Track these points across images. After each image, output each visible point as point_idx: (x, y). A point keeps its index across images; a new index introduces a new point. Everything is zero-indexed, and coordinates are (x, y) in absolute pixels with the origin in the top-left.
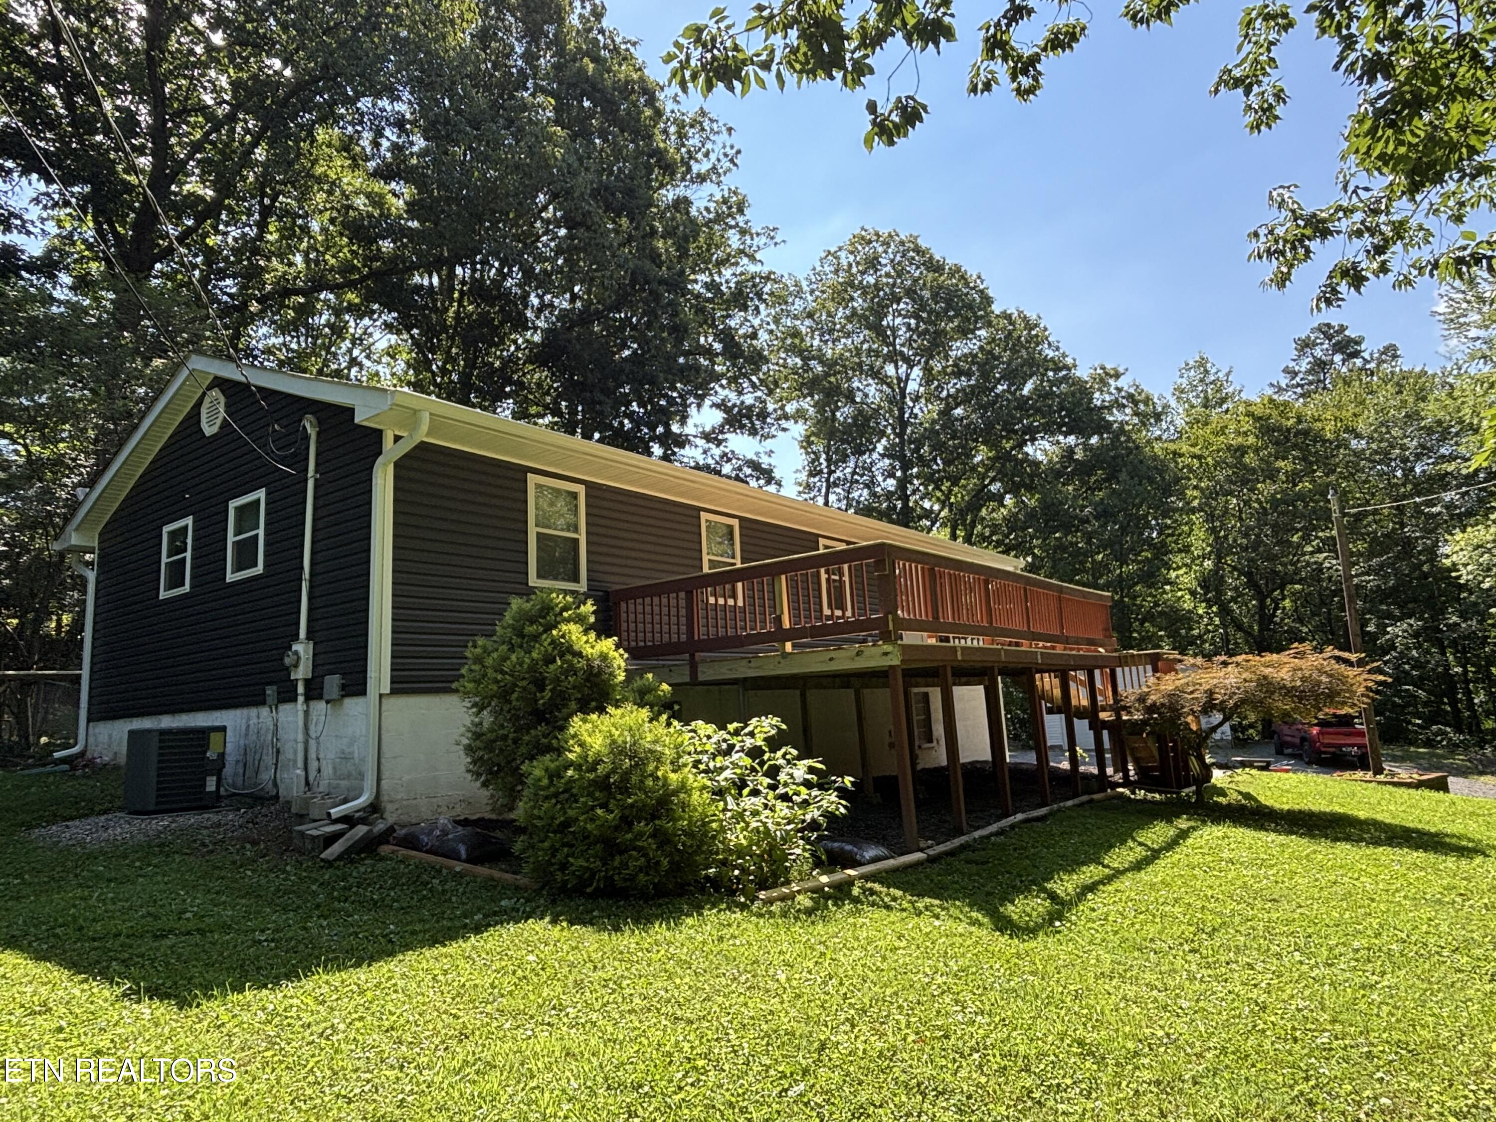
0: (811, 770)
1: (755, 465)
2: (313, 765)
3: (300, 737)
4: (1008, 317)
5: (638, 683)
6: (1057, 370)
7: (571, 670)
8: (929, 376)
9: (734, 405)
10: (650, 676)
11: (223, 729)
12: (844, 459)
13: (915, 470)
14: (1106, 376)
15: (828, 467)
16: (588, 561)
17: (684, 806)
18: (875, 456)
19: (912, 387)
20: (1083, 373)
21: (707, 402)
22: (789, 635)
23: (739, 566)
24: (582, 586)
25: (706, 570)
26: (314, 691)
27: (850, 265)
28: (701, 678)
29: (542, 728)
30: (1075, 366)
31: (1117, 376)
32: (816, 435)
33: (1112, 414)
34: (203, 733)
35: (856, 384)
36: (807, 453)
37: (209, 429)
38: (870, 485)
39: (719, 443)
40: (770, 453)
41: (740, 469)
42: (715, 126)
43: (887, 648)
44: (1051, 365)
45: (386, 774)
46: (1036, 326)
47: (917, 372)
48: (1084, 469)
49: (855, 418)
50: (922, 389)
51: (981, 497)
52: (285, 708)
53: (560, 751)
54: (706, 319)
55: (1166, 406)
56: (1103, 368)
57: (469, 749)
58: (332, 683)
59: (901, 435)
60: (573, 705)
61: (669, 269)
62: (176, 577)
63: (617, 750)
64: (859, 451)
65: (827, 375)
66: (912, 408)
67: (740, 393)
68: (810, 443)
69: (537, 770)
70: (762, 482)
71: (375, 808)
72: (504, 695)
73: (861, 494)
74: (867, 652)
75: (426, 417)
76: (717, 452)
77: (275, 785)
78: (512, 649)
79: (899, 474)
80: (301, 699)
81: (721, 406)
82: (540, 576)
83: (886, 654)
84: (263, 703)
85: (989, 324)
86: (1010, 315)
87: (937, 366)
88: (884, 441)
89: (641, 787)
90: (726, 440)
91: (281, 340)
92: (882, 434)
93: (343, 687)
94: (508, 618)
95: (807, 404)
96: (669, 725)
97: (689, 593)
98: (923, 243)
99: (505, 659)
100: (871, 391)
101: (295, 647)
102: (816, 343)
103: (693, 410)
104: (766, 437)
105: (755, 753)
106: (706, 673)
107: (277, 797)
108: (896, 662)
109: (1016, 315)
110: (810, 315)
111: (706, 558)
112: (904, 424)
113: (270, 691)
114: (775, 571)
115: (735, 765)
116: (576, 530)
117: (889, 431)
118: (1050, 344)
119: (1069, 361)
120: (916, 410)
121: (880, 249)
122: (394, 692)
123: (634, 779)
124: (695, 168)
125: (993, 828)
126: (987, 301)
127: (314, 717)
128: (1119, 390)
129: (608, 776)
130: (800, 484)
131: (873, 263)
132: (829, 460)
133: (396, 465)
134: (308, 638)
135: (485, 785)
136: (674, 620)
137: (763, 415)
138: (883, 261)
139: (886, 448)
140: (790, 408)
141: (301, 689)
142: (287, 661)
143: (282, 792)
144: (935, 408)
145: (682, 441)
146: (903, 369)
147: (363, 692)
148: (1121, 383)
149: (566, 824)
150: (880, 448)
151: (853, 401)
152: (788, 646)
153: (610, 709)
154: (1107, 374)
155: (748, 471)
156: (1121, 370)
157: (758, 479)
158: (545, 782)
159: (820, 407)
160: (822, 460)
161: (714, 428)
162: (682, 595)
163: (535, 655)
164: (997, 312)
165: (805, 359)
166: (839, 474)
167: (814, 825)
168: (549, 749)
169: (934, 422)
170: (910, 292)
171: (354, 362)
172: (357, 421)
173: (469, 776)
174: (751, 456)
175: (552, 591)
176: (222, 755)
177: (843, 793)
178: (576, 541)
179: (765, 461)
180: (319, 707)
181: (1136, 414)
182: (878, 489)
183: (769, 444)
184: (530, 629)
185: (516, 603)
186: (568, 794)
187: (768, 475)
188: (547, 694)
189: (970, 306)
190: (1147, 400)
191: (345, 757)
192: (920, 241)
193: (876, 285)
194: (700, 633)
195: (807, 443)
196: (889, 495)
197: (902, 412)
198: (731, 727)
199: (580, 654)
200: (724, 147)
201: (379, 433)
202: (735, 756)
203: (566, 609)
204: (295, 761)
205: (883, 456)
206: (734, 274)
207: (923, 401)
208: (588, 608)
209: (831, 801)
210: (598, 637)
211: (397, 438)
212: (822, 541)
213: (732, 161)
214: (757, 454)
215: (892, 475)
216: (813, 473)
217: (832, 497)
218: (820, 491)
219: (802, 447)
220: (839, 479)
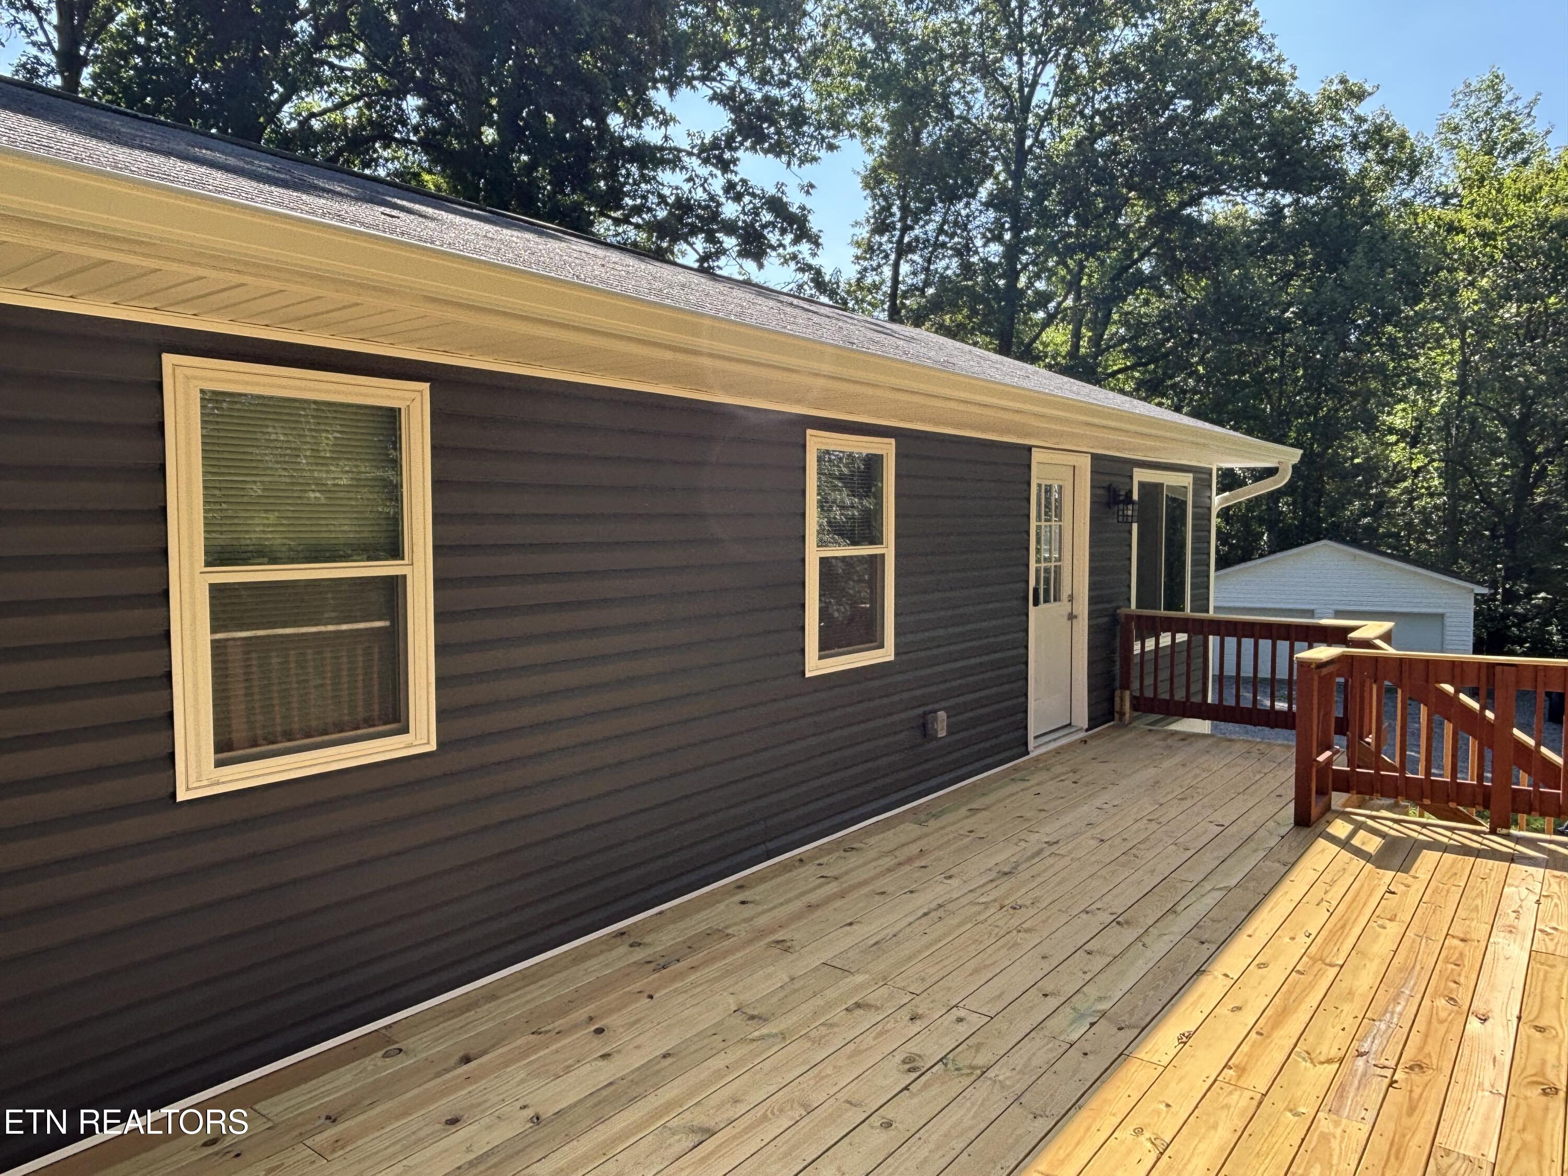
1: (776, 205)
6: (1264, 83)
8: (1068, 79)
12: (928, 208)
13: (1032, 232)
14: (1344, 96)
15: (903, 219)
18: (975, 205)
20: (1306, 89)
30: (1294, 78)
31: (1361, 96)
32: (889, 168)
33: (1346, 158)
36: (875, 197)
38: (963, 252)
39: (725, 166)
40: (809, 188)
41: (756, 212)
44: (1257, 75)
49: (949, 144)
50: (1056, 101)
55: (1427, 151)
56: (1342, 82)
59: (1016, 174)
64: (951, 197)
65: (911, 67)
66: (1038, 131)
68: (880, 182)
70: (789, 238)
73: (947, 265)
76: (718, 181)
79: (1007, 236)
81: (729, 100)
88: (989, 184)
90: (734, 161)
92: (988, 171)
95: (878, 113)
100: (979, 99)
104: (806, 159)
112: (1023, 157)
117: (999, 167)
118: (1259, 40)
119: (1284, 69)
120: (1045, 134)
130: (858, 244)
132: (904, 208)
139: (991, 195)
144: (1075, 132)
146: (1030, 65)
150: (983, 194)
151: (950, 116)
154: (1347, 92)
155: (766, 217)
156: (1369, 87)
157: (782, 231)
159: (897, 121)
160: (895, 209)
161: (717, 140)
166: (917, 231)
169: (1069, 155)
174: (771, 189)
179: (795, 200)
181: (1382, 160)
182: (975, 259)
187: (798, 225)
190: (1401, 140)
195: (873, 180)
196: (989, 267)
197: (1021, 134)
205: (988, 205)
207: (1056, 120)
214: (780, 186)
215: (998, 238)
216: (881, 227)
217: (905, 268)
218: (887, 257)
219: (867, 186)
220: (917, 239)
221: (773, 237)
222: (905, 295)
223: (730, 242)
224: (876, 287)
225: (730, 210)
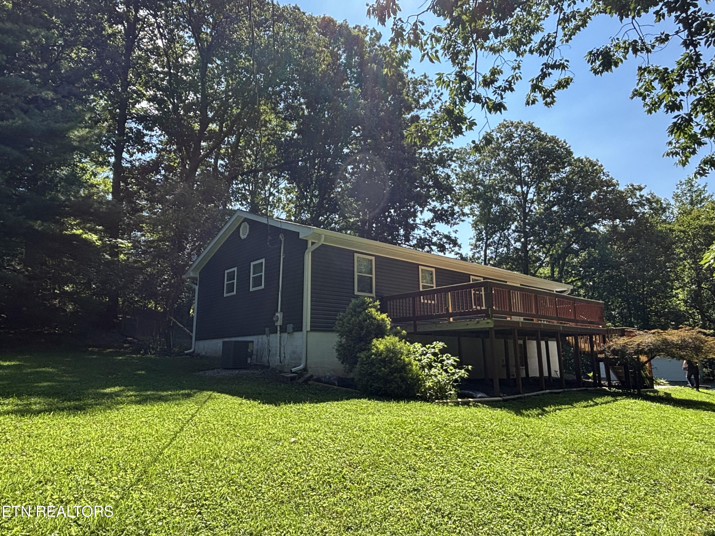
0: (455, 361)
1: (448, 237)
2: (283, 355)
3: (278, 346)
4: (581, 161)
5: (394, 330)
6: (608, 186)
7: (372, 324)
8: (538, 191)
9: (439, 210)
10: (399, 328)
11: (252, 342)
12: (494, 232)
13: (532, 238)
14: (633, 190)
15: (486, 236)
16: (376, 285)
17: (411, 370)
18: (510, 231)
19: (530, 196)
20: (621, 188)
21: (426, 209)
22: (451, 315)
23: (435, 288)
24: (374, 295)
25: (421, 289)
26: (283, 330)
27: (498, 139)
28: (418, 330)
29: (363, 343)
30: (618, 184)
31: (640, 189)
32: (480, 221)
33: (638, 209)
34: (247, 343)
35: (501, 196)
36: (476, 230)
37: (243, 236)
38: (508, 246)
39: (431, 227)
40: (456, 232)
41: (441, 239)
42: (431, 83)
43: (489, 321)
44: (605, 184)
45: (308, 358)
46: (596, 165)
47: (532, 190)
48: (623, 237)
49: (500, 212)
50: (535, 198)
51: (568, 250)
52: (272, 336)
53: (370, 350)
54: (426, 170)
55: (668, 204)
56: (632, 185)
57: (337, 350)
58: (290, 327)
59: (524, 221)
60: (373, 336)
61: (408, 153)
62: (230, 288)
63: (388, 350)
64: (502, 229)
65: (485, 192)
66: (530, 208)
67: (442, 204)
68: (477, 225)
69: (362, 355)
70: (451, 245)
71: (305, 369)
72: (350, 331)
73: (503, 250)
74: (481, 322)
75: (323, 236)
76: (430, 231)
77: (268, 362)
78: (352, 316)
79: (523, 240)
80: (278, 332)
81: (433, 210)
82: (358, 291)
83: (488, 323)
84: (264, 334)
85: (570, 164)
86: (582, 160)
87: (544, 185)
88: (516, 223)
89: (396, 362)
90: (434, 226)
91: (242, 185)
92: (515, 220)
93: (294, 328)
94: (351, 305)
96: (405, 343)
97: (414, 298)
98: (536, 126)
99: (350, 319)
100: (509, 199)
101: (277, 314)
102: (481, 176)
103: (419, 214)
104: (455, 224)
105: (434, 354)
106: (420, 329)
107: (269, 367)
108: (492, 326)
109: (585, 160)
110: (478, 163)
111: (421, 284)
112: (525, 215)
113: (267, 329)
114: (446, 291)
115: (428, 358)
116: (371, 273)
117: (518, 218)
118: (604, 173)
119: (614, 181)
120: (532, 208)
121: (514, 130)
122: (311, 330)
123: (394, 360)
124: (421, 102)
125: (535, 393)
126: (570, 153)
127: (283, 339)
128: (642, 196)
129: (385, 358)
130: (472, 245)
131: (510, 137)
132: (487, 233)
133: (312, 252)
134: (281, 311)
135: (342, 363)
136: (408, 308)
137: (453, 214)
138: (515, 135)
139: (516, 227)
140: (467, 210)
141: (279, 329)
142: (274, 319)
143: (271, 365)
144: (542, 207)
145: (414, 227)
146: (525, 188)
147: (301, 330)
148: (642, 193)
149: (371, 374)
150: (513, 227)
151: (500, 204)
152: (451, 319)
153: (386, 337)
154: (635, 189)
155: (445, 240)
156: (643, 186)
157: (450, 244)
158: (365, 359)
159: (482, 207)
160: (483, 233)
161: (429, 221)
162: (411, 299)
163: (360, 318)
164: (576, 158)
165: (475, 185)
166: (492, 240)
167: (456, 381)
168: (364, 350)
169: (541, 214)
170: (528, 150)
171: (271, 194)
172: (300, 237)
173: (337, 359)
174: (446, 233)
175: (365, 297)
176: (252, 351)
177: (467, 370)
178: (371, 278)
179: (453, 235)
180: (285, 335)
181: (651, 209)
182: (512, 248)
183: (455, 227)
184: (358, 310)
185: (353, 301)
186: (372, 363)
187: (455, 243)
188: (364, 332)
189: (560, 157)
190: (658, 201)
191: (294, 352)
192: (534, 125)
193: (511, 148)
194: (418, 313)
195: (475, 225)
196: (517, 250)
197: (525, 209)
198: (427, 346)
199: (375, 319)
200: (435, 92)
201: (307, 241)
202: (428, 355)
203: (370, 303)
204: (276, 354)
205: (514, 231)
206: (439, 149)
207: (536, 203)
208: (378, 303)
209: (462, 373)
210: (381, 313)
211: (313, 243)
212: (472, 277)
213: (438, 98)
214: (449, 232)
215: (519, 241)
216: (479, 239)
217: (488, 252)
218: (482, 248)
219: (473, 227)
220: (492, 242)
221: (447, 246)
222: (489, 260)
223: (434, 248)
224: (479, 258)
225: (435, 239)
